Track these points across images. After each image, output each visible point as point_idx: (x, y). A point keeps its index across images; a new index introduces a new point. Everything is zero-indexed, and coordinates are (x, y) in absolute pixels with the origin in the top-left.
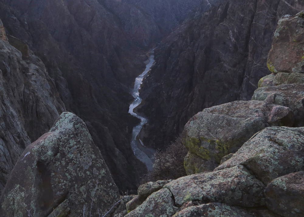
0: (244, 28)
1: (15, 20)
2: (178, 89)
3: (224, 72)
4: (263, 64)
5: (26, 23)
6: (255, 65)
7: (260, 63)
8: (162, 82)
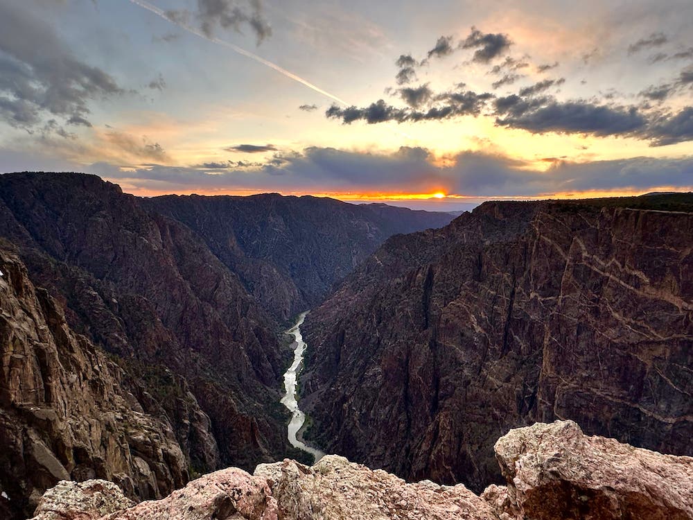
0: (499, 312)
1: (95, 298)
2: (385, 407)
3: (491, 390)
4: (582, 385)
5: (115, 301)
6: (565, 385)
7: (575, 382)
8: (339, 386)
